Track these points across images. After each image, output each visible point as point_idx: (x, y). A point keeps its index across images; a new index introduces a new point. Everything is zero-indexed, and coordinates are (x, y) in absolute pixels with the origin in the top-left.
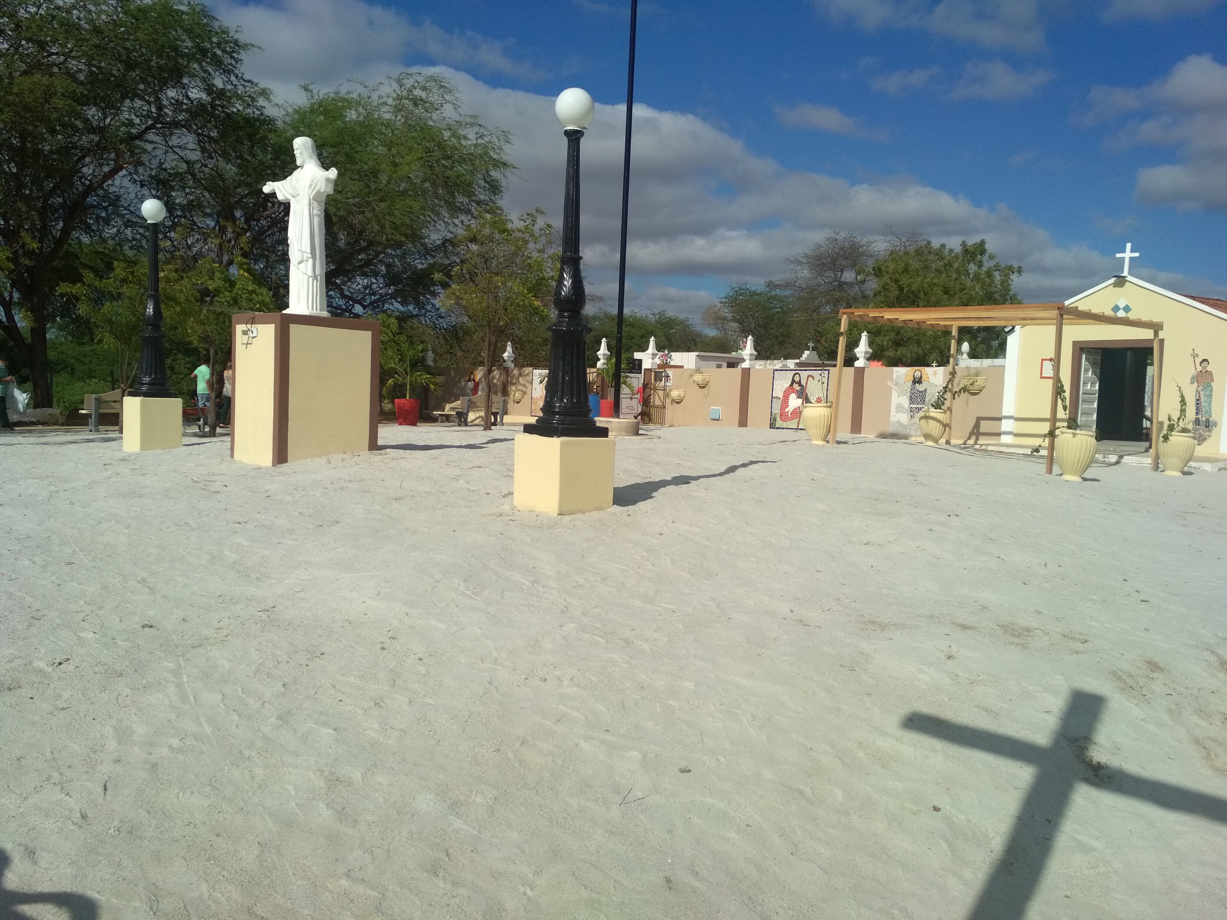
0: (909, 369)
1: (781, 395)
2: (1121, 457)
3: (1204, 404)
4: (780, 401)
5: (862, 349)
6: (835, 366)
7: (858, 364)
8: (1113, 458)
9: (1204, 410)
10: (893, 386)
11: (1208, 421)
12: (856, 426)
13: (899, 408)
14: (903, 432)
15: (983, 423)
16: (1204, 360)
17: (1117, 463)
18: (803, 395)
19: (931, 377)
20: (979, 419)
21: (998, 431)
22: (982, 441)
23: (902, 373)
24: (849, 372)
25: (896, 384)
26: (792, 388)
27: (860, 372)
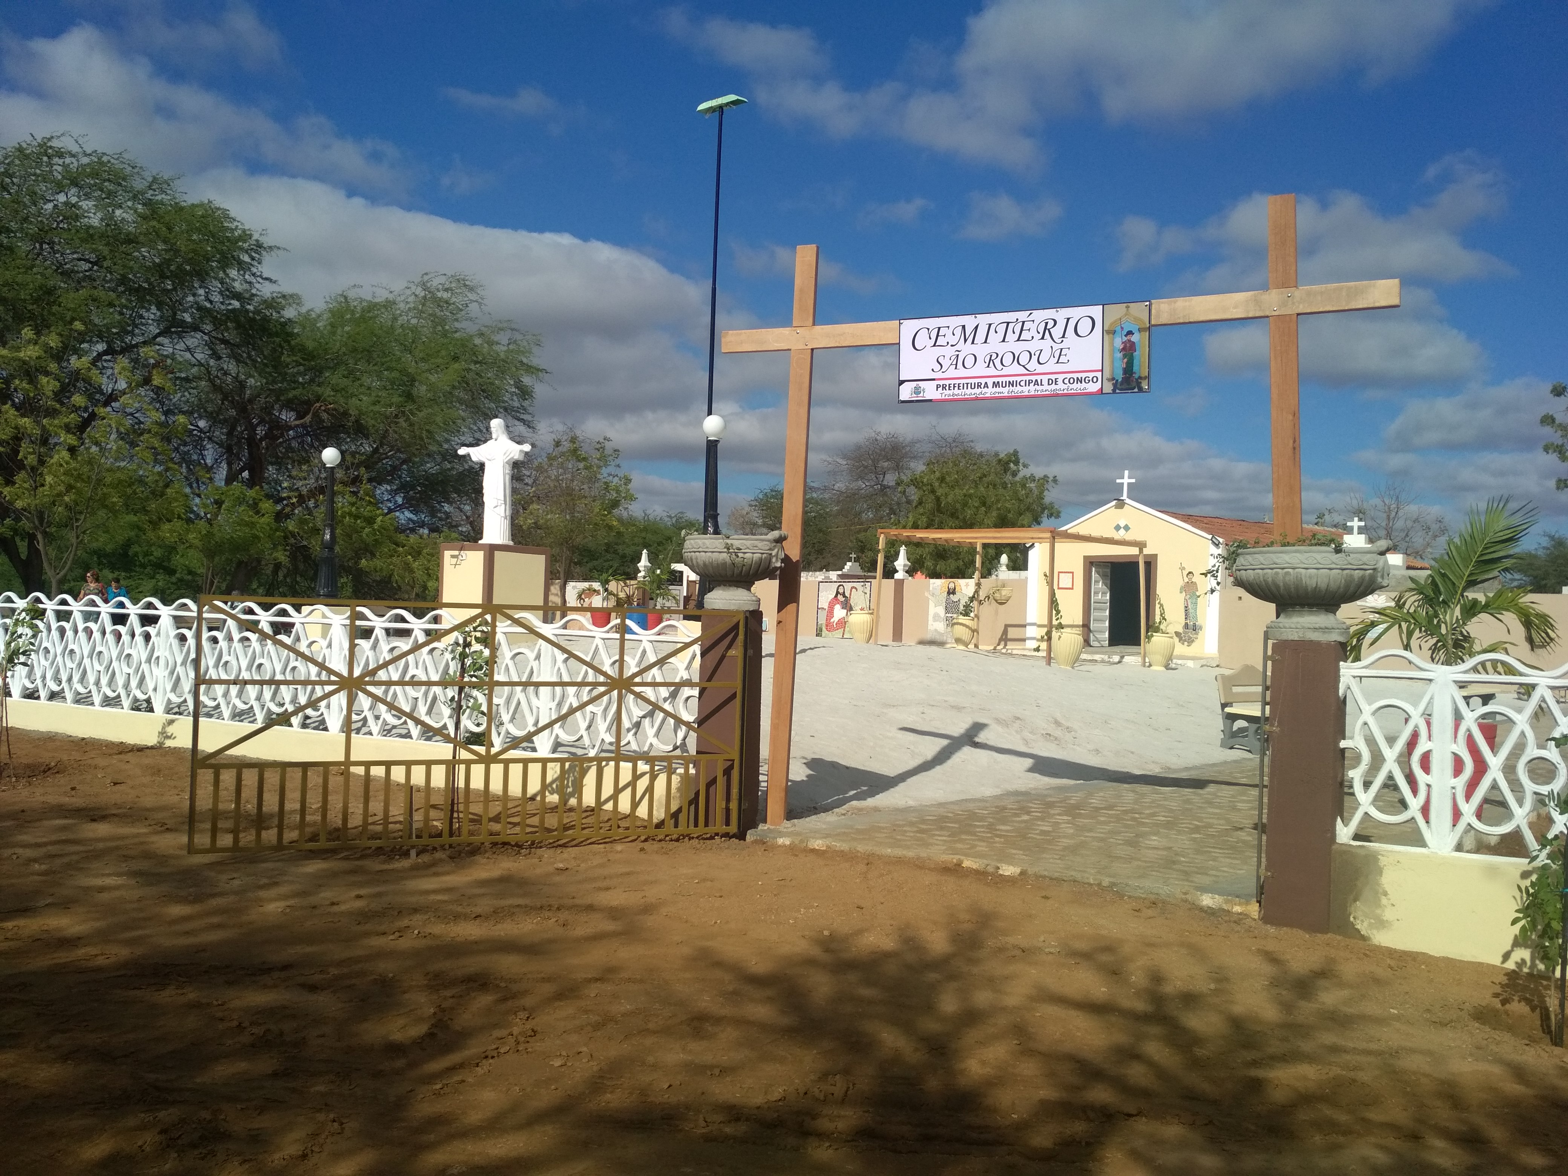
0: (943, 581)
1: (826, 606)
2: (1122, 657)
3: (1191, 611)
4: (825, 613)
5: (901, 562)
6: (875, 578)
7: (899, 576)
8: (1116, 658)
9: (1191, 615)
10: (930, 597)
11: (1195, 625)
12: (898, 635)
13: (936, 617)
14: (938, 638)
15: (1009, 629)
16: (1190, 573)
17: (1120, 662)
18: (847, 606)
19: (964, 588)
20: (1007, 626)
21: (1023, 637)
22: (1010, 646)
23: (938, 585)
24: (889, 584)
25: (933, 595)
26: (837, 600)
27: (900, 584)
